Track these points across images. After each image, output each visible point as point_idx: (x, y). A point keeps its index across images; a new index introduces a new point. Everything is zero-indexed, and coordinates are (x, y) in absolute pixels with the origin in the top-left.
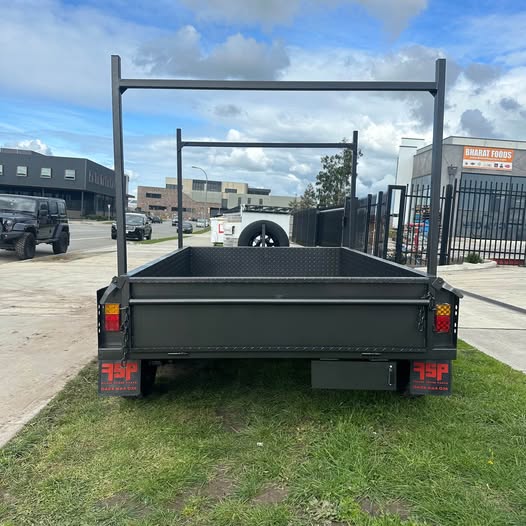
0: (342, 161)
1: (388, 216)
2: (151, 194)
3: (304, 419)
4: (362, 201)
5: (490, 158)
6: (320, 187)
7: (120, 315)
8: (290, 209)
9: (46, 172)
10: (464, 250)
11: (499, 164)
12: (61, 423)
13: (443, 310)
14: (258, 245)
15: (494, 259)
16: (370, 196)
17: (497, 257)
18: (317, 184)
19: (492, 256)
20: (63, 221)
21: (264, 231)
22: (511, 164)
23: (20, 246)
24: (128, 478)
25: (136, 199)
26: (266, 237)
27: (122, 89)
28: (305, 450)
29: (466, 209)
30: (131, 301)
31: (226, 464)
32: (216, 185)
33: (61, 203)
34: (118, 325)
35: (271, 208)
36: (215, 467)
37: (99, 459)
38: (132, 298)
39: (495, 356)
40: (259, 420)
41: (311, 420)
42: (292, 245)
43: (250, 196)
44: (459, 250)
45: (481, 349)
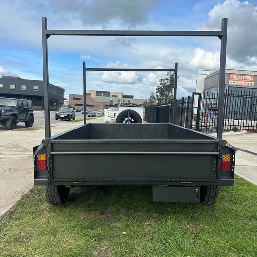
0: (169, 81)
1: (192, 108)
2: (75, 98)
3: (149, 218)
4: (179, 101)
5: (243, 80)
6: (158, 94)
7: (46, 161)
8: (143, 105)
9: (24, 87)
10: (231, 125)
11: (247, 82)
12: (16, 219)
13: (226, 158)
14: (126, 122)
15: (246, 130)
16: (183, 98)
17: (247, 129)
18: (157, 92)
19: (244, 128)
20: (31, 111)
21: (129, 115)
22: (253, 83)
23: (9, 123)
24: (49, 254)
25: (68, 100)
26: (130, 118)
27: (48, 36)
28: (149, 237)
29: (231, 105)
30: (52, 153)
31: (104, 244)
32: (107, 94)
33: (30, 102)
34: (45, 166)
35: (134, 104)
36: (98, 247)
37: (34, 241)
38: (52, 151)
39: (250, 181)
40: (124, 218)
41: (152, 218)
42: (144, 122)
43: (124, 99)
44: (228, 125)
45: (242, 177)
